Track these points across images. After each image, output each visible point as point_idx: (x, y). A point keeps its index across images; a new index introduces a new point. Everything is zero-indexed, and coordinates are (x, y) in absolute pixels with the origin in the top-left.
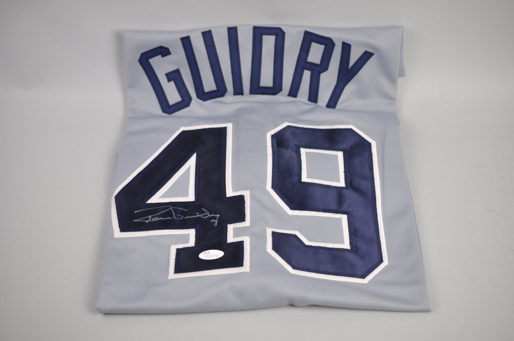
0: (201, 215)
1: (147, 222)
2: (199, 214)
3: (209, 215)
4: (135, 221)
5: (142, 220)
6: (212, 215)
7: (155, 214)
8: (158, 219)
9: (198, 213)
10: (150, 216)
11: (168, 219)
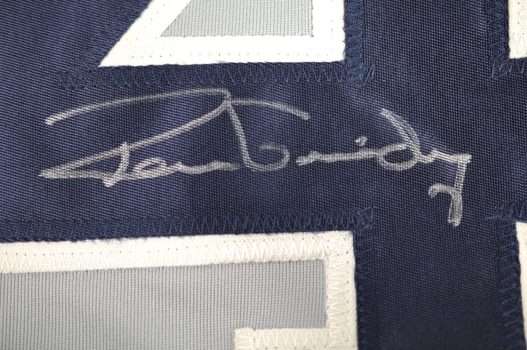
0: (380, 154)
1: (109, 182)
2: (368, 146)
3: (419, 157)
4: (50, 174)
5: (86, 168)
6: (436, 154)
7: (150, 135)
8: (164, 170)
9: (362, 140)
10: (125, 149)
11: (217, 171)
